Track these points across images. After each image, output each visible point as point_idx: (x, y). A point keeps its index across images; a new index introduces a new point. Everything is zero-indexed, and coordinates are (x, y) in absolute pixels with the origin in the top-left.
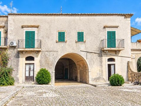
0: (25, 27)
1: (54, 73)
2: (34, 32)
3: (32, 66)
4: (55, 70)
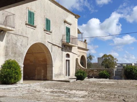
1: (22, 69)
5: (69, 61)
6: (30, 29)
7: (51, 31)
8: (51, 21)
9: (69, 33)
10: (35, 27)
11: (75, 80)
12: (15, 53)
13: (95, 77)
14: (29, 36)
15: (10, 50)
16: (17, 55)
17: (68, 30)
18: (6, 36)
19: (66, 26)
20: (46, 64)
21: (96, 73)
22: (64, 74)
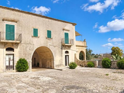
0: (5, 21)
1: (31, 63)
2: (13, 26)
3: (12, 57)
5: (68, 55)
7: (52, 38)
8: (51, 31)
9: (67, 37)
10: (39, 37)
11: (68, 69)
12: (26, 54)
14: (34, 44)
15: (22, 53)
17: (67, 35)
19: (64, 32)
21: (86, 63)
22: (64, 65)
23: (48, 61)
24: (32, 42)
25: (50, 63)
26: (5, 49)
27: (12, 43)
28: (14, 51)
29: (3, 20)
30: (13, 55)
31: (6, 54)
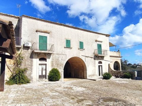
0: (39, 32)
1: (63, 72)
2: (46, 37)
3: (44, 67)
4: (64, 70)
5: (101, 66)
6: (68, 50)
7: (84, 49)
8: (84, 43)
9: (100, 48)
10: (71, 48)
12: (58, 64)
13: (121, 78)
14: (67, 54)
15: (54, 63)
16: (59, 65)
17: (100, 46)
18: (51, 56)
19: (97, 43)
20: (84, 69)
21: (122, 74)
22: (97, 75)
23: (80, 71)
24: (65, 53)
25: (83, 73)
26: (38, 59)
27: (45, 54)
28: (46, 61)
29: (37, 31)
30: (46, 64)
31: (40, 64)
